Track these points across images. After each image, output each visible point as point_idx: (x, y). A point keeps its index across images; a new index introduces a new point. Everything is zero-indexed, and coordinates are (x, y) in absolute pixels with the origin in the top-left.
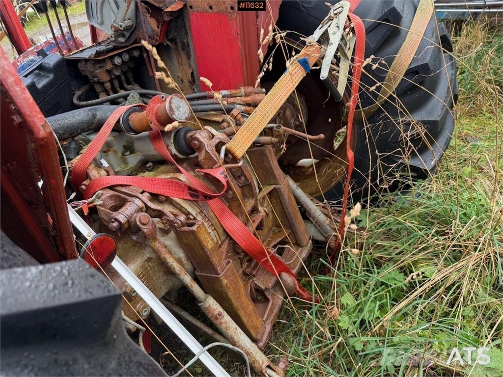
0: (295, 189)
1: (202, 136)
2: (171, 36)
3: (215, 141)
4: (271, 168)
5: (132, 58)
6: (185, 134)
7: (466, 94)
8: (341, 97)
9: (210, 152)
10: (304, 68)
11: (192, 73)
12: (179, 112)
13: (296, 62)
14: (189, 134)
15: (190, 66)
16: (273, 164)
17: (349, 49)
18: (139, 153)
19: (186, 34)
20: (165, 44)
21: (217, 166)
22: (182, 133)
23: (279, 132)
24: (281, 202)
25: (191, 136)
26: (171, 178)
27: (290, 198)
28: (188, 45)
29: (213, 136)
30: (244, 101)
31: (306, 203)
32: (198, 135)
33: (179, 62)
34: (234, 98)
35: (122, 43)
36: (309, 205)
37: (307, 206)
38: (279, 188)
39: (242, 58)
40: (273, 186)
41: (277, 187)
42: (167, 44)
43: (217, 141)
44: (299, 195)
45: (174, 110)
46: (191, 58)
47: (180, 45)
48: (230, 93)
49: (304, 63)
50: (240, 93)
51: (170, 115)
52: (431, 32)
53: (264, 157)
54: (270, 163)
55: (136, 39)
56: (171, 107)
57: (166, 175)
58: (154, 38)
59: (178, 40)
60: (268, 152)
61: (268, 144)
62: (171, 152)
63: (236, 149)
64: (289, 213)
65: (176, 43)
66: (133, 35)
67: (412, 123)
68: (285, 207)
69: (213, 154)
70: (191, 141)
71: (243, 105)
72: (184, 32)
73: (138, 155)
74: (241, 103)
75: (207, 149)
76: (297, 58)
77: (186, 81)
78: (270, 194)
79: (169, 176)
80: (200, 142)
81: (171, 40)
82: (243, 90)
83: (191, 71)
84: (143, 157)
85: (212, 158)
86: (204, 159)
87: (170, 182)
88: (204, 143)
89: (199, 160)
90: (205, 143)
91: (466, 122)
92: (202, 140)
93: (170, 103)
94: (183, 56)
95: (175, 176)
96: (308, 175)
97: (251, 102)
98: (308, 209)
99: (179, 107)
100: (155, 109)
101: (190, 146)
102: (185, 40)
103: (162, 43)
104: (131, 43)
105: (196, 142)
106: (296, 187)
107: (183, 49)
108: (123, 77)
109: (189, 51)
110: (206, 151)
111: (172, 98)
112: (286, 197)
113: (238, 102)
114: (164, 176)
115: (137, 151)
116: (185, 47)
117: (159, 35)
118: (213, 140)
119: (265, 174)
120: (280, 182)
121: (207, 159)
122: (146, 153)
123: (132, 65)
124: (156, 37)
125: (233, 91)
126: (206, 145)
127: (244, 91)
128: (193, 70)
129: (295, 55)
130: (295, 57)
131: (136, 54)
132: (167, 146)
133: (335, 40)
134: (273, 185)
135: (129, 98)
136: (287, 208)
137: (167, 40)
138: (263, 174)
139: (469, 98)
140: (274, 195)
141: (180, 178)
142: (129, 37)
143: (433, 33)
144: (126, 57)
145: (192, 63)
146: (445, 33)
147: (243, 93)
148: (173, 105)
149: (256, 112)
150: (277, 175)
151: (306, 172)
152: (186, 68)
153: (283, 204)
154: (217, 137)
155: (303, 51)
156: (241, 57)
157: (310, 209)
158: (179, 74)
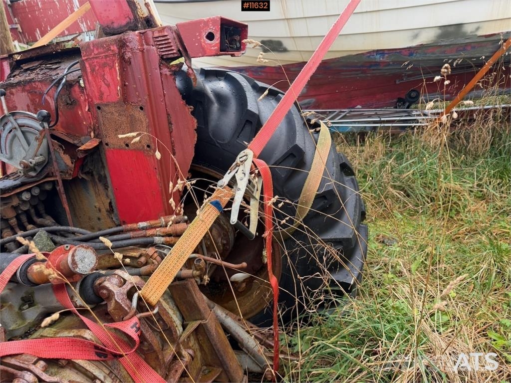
0: (224, 318)
1: (111, 284)
2: (87, 170)
3: (127, 287)
4: (195, 302)
5: (43, 191)
6: (94, 281)
7: (377, 199)
8: (253, 235)
9: (120, 301)
10: (217, 208)
11: (110, 203)
12: (83, 264)
13: (209, 204)
14: (98, 282)
15: (107, 196)
16: (197, 298)
17: (257, 190)
18: (40, 305)
19: (103, 167)
20: (80, 178)
21: (128, 317)
22: (90, 281)
23: (199, 266)
24: (208, 339)
25: (100, 284)
26: (74, 336)
27: (218, 332)
28: (105, 177)
29: (125, 281)
30: (164, 232)
31: (237, 333)
32: (107, 284)
33: (96, 193)
34: (153, 230)
35: (33, 177)
36: (241, 335)
37: (239, 336)
38: (204, 324)
39: (162, 190)
40: (199, 322)
41: (202, 323)
42: (82, 178)
43: (129, 286)
44: (229, 324)
45: (78, 263)
46: (109, 189)
47: (96, 177)
48: (149, 225)
49: (217, 204)
50: (160, 223)
51: (72, 269)
52: (331, 162)
53: (186, 292)
54: (193, 297)
55: (48, 174)
56: (73, 260)
57: (69, 333)
58: (67, 173)
59: (94, 173)
60: (190, 285)
61: (190, 278)
62: (76, 304)
63: (150, 295)
64: (218, 350)
65: (92, 175)
66: (45, 170)
67: (326, 248)
68: (213, 343)
69: (124, 304)
70: (100, 290)
71: (163, 236)
72: (101, 165)
73: (38, 308)
74: (161, 234)
75: (116, 298)
76: (209, 201)
77: (104, 210)
78: (196, 331)
79: (72, 334)
80: (109, 291)
81: (87, 173)
82: (163, 220)
83: (109, 201)
84: (43, 310)
85: (123, 308)
86: (113, 309)
87: (73, 341)
88: (113, 292)
89: (108, 310)
90: (115, 292)
91: (382, 224)
92: (111, 288)
93: (73, 256)
94: (101, 187)
95: (79, 334)
96: (242, 292)
97: (172, 233)
98: (239, 339)
99: (84, 258)
100: (57, 261)
101: (99, 294)
102: (102, 173)
103: (77, 177)
104: (42, 177)
105: (105, 292)
106: (225, 317)
107: (100, 181)
108: (32, 211)
109: (107, 182)
110: (116, 301)
111: (75, 251)
112: (213, 332)
113: (158, 233)
114: (66, 334)
115: (37, 303)
116: (103, 179)
117: (73, 170)
118: (124, 286)
119: (189, 309)
120: (206, 316)
121: (117, 309)
122: (48, 305)
123: (43, 199)
124: (69, 172)
125: (153, 222)
126: (115, 294)
127: (165, 221)
128: (111, 200)
129: (208, 197)
130: (207, 200)
131: (48, 187)
132: (72, 298)
133: (242, 185)
134: (199, 320)
135: (35, 237)
136: (216, 345)
137: (82, 174)
138: (187, 309)
139: (381, 202)
140: (201, 331)
141: (85, 336)
142: (40, 171)
143: (333, 163)
144: (36, 192)
145: (110, 193)
146: (344, 161)
147: (164, 223)
148: (76, 258)
149: (171, 254)
150: (202, 309)
151: (239, 288)
152: (104, 198)
153: (211, 341)
154: (130, 281)
155: (214, 195)
156: (160, 188)
157: (242, 339)
158: (97, 204)
